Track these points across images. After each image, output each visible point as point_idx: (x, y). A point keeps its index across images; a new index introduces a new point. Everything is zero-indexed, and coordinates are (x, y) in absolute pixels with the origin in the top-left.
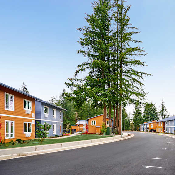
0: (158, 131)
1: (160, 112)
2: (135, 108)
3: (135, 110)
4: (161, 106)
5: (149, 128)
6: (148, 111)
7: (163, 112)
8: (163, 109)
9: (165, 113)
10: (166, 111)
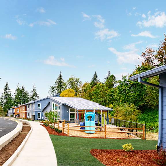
0: (21, 116)
1: (31, 96)
2: (4, 92)
3: (4, 94)
4: (33, 91)
5: (14, 113)
6: (19, 96)
7: (34, 97)
8: (34, 94)
9: (36, 97)
10: (38, 96)
